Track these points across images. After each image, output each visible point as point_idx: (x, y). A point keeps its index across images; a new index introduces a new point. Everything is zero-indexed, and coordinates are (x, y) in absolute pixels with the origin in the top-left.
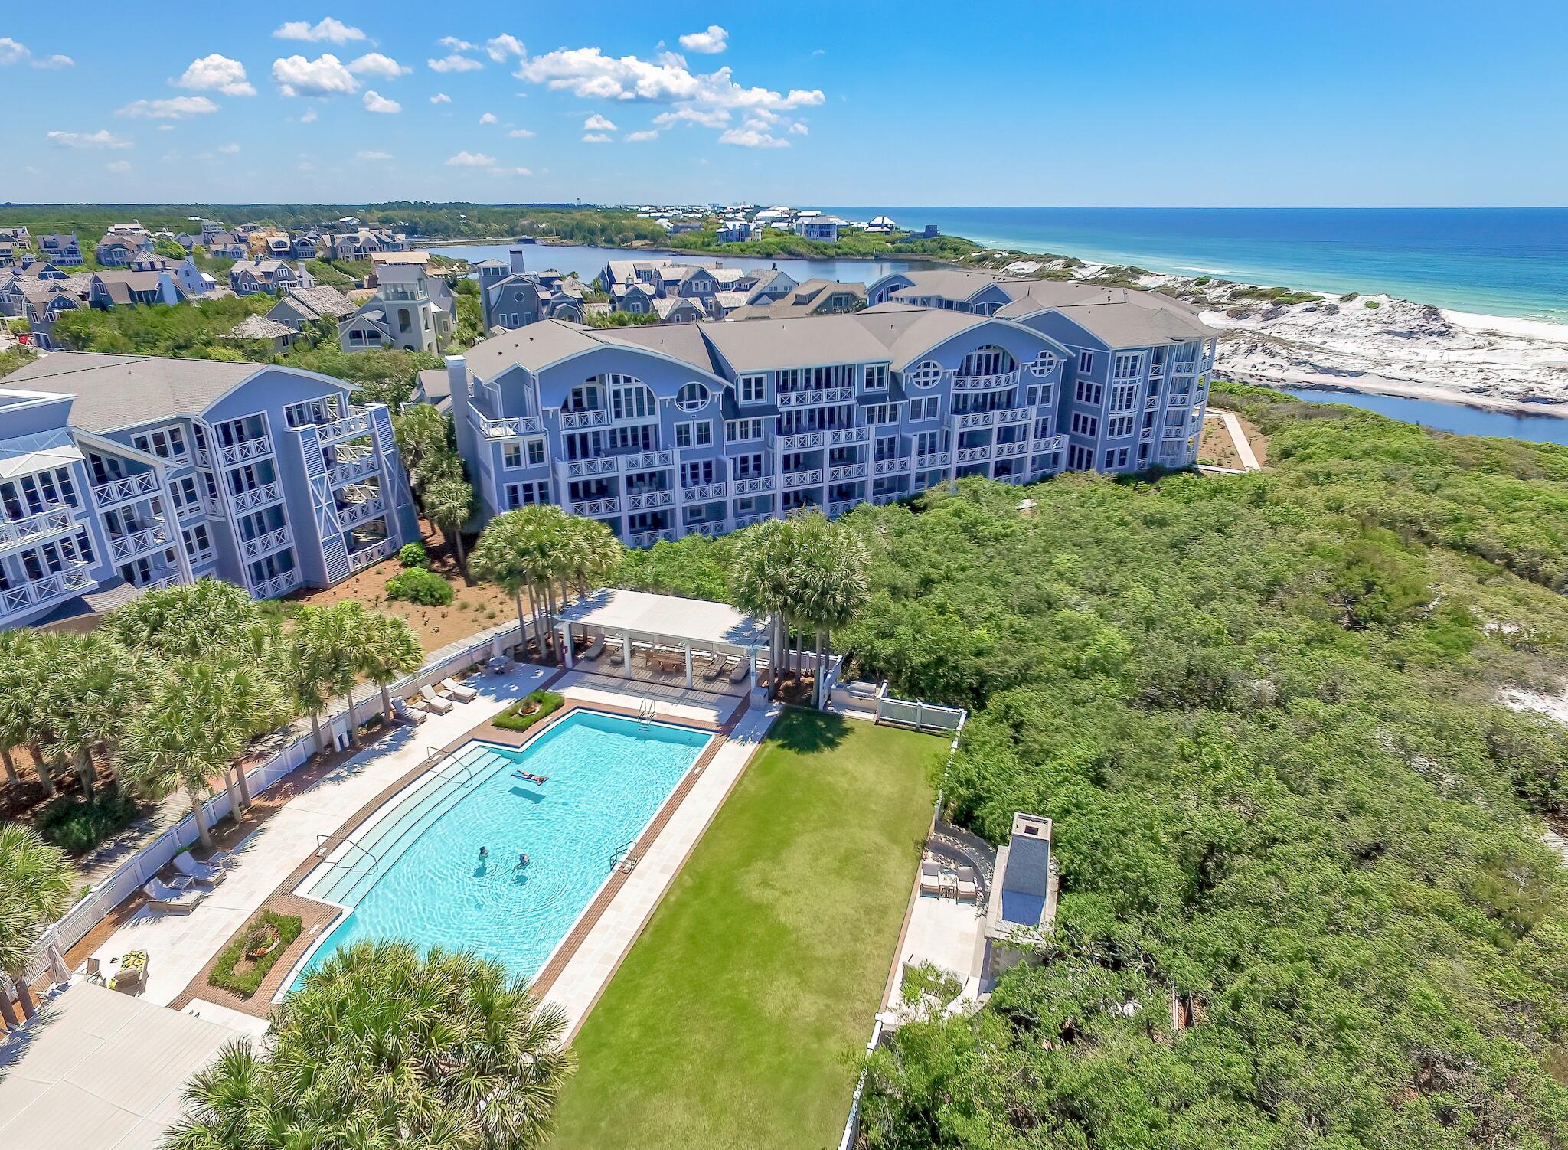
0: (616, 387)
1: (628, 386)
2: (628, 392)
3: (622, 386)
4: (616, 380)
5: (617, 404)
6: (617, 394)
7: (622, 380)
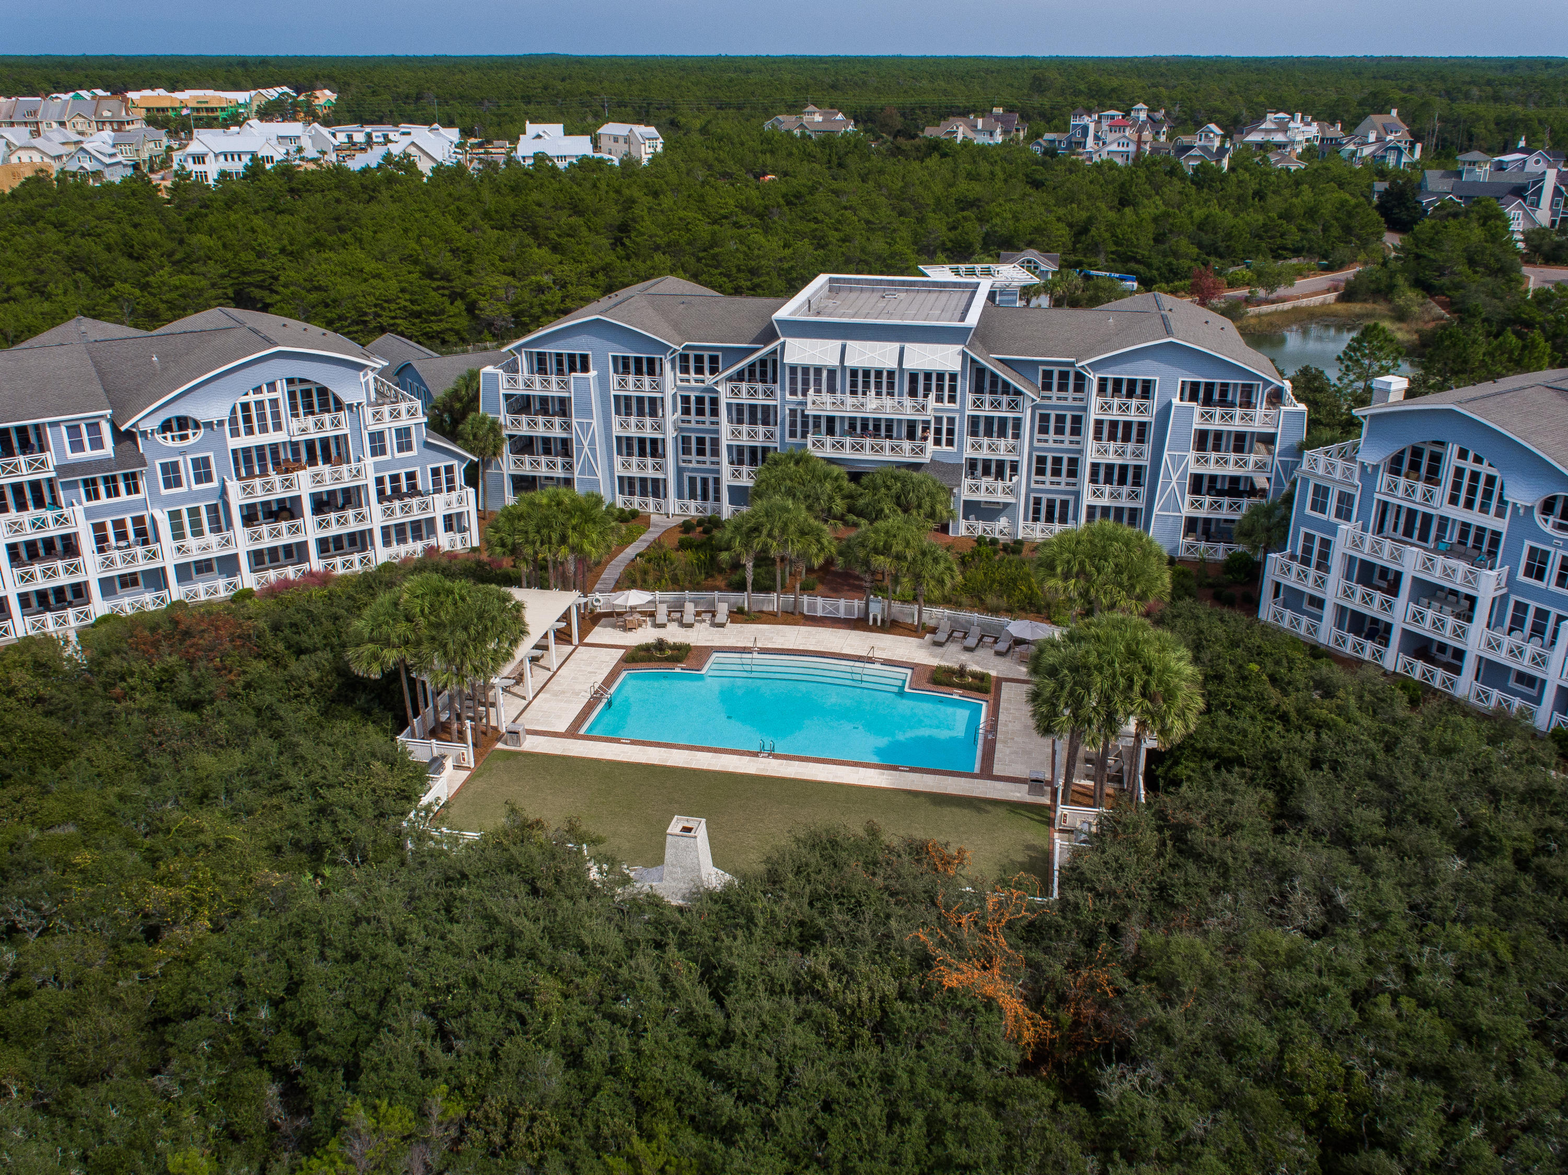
0: (1461, 463)
1: (1477, 467)
2: (1475, 476)
3: (1469, 465)
4: (1463, 454)
5: (1457, 486)
6: (1459, 472)
7: (1471, 455)
